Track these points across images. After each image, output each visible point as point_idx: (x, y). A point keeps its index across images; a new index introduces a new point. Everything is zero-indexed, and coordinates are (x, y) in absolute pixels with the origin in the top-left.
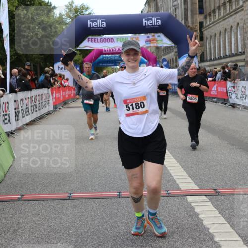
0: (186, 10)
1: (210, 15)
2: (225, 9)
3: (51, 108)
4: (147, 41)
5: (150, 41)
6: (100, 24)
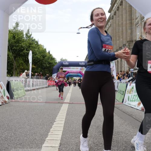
3: (47, 86)
4: (80, 69)
5: (81, 69)
6: (67, 63)
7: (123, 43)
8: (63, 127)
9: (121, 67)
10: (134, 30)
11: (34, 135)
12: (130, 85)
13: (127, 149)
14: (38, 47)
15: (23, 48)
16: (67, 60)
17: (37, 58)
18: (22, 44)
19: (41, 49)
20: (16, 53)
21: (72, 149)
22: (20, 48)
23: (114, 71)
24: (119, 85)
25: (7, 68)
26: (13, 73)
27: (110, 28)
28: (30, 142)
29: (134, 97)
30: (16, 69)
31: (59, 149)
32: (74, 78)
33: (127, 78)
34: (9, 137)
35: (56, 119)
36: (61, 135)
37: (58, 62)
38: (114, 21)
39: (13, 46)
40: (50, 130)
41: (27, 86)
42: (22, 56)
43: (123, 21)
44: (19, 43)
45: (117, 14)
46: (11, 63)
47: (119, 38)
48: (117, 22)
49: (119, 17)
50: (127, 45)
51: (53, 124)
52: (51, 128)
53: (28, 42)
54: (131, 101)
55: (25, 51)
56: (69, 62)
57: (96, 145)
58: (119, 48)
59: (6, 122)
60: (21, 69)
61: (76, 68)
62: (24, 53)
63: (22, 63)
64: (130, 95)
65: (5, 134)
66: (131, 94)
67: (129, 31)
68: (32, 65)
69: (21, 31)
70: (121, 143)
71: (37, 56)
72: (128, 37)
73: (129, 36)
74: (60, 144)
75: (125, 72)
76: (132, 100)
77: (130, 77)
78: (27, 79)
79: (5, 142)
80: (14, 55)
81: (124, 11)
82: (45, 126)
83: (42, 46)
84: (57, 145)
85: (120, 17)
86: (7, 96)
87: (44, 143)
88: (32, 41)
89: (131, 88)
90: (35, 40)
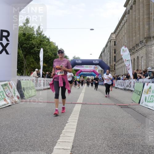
0: (110, 60)
1: (117, 62)
2: (121, 60)
5: (95, 68)
6: (80, 62)
7: (140, 40)
8: (75, 129)
9: (137, 65)
10: (152, 26)
11: (45, 137)
12: (147, 85)
13: (143, 153)
14: (49, 45)
15: (34, 45)
16: (80, 58)
17: (49, 56)
18: (33, 41)
19: (52, 46)
20: (26, 50)
21: (85, 152)
22: (30, 46)
23: (129, 70)
24: (135, 84)
25: (18, 67)
26: (23, 72)
27: (126, 24)
28: (41, 143)
29: (152, 97)
30: (26, 68)
31: (71, 151)
32: (87, 77)
33: (144, 77)
34: (19, 139)
35: (68, 120)
36: (74, 137)
37: (70, 60)
38: (130, 16)
39: (23, 44)
40: (61, 132)
41: (38, 85)
42: (33, 54)
43: (140, 15)
44: (29, 40)
45: (133, 9)
46: (22, 61)
47: (136, 34)
48: (134, 17)
49: (135, 11)
50: (144, 41)
51: (65, 126)
52: (63, 129)
53: (39, 39)
54: (148, 102)
55: (36, 49)
56: (82, 60)
57: (110, 149)
58: (135, 45)
59: (17, 123)
60: (32, 68)
61: (90, 67)
62: (35, 51)
63: (32, 61)
64: (147, 96)
65: (15, 135)
66: (149, 95)
67: (147, 27)
68: (43, 63)
69: (31, 27)
70: (137, 147)
71: (48, 54)
72: (145, 34)
73: (146, 32)
74: (72, 146)
75: (142, 71)
76: (149, 100)
77: (148, 76)
78: (38, 78)
79: (15, 144)
80: (24, 53)
81: (141, 5)
82: (57, 128)
83: (53, 43)
84: (70, 147)
85: (137, 11)
86: (17, 96)
87: (55, 145)
88: (43, 38)
89: (148, 88)
90: (46, 37)
